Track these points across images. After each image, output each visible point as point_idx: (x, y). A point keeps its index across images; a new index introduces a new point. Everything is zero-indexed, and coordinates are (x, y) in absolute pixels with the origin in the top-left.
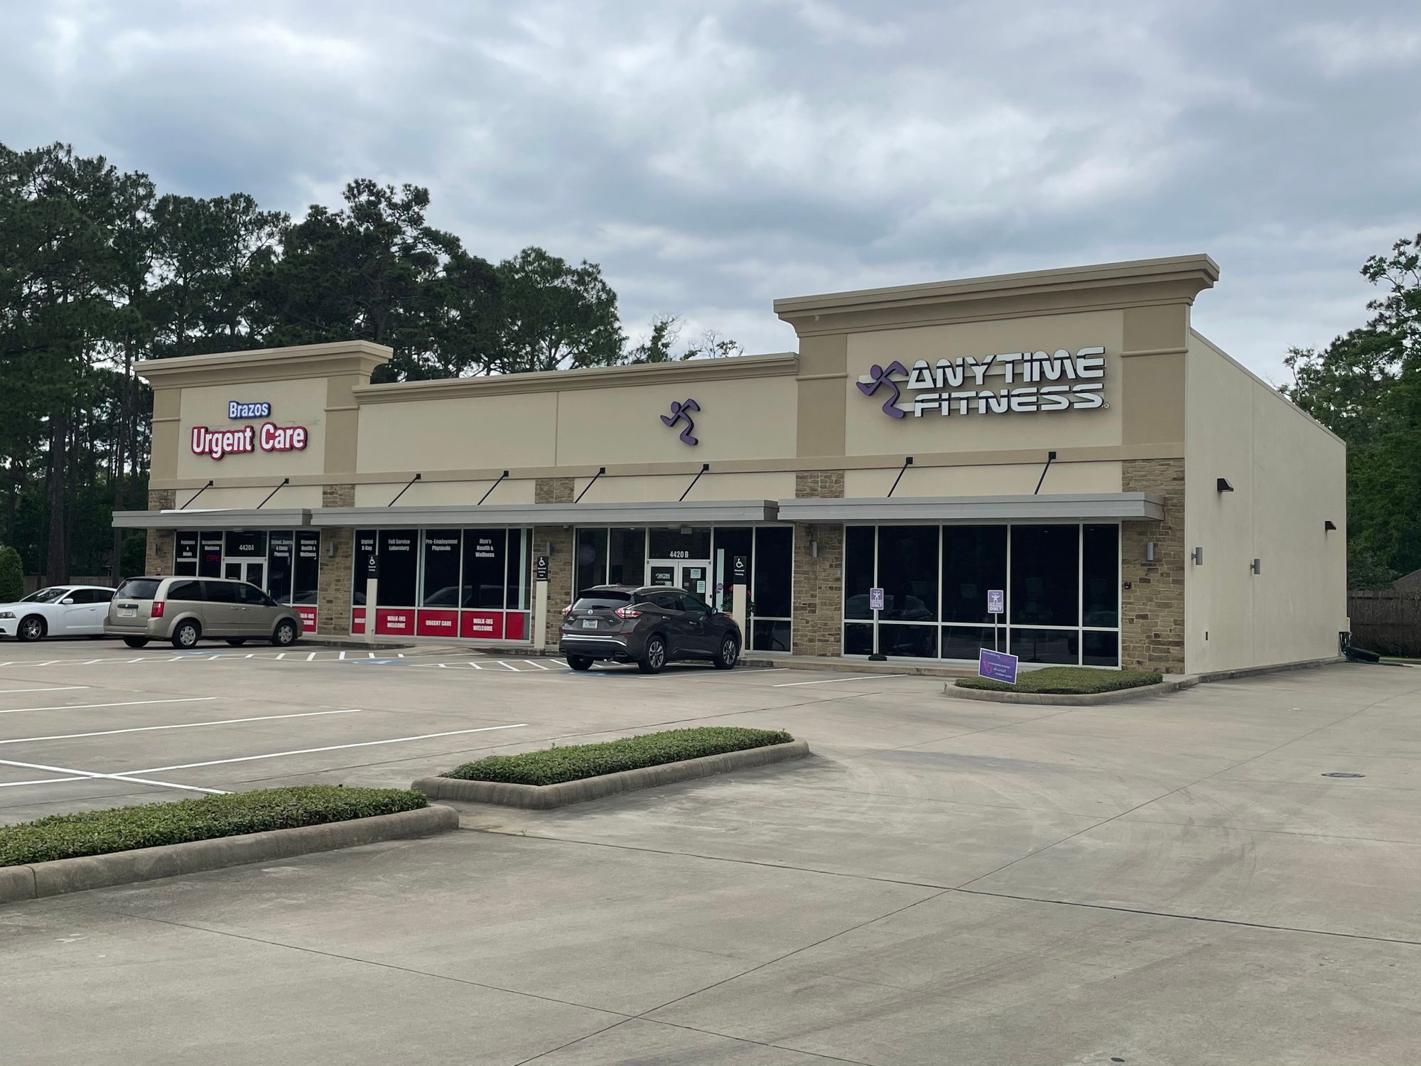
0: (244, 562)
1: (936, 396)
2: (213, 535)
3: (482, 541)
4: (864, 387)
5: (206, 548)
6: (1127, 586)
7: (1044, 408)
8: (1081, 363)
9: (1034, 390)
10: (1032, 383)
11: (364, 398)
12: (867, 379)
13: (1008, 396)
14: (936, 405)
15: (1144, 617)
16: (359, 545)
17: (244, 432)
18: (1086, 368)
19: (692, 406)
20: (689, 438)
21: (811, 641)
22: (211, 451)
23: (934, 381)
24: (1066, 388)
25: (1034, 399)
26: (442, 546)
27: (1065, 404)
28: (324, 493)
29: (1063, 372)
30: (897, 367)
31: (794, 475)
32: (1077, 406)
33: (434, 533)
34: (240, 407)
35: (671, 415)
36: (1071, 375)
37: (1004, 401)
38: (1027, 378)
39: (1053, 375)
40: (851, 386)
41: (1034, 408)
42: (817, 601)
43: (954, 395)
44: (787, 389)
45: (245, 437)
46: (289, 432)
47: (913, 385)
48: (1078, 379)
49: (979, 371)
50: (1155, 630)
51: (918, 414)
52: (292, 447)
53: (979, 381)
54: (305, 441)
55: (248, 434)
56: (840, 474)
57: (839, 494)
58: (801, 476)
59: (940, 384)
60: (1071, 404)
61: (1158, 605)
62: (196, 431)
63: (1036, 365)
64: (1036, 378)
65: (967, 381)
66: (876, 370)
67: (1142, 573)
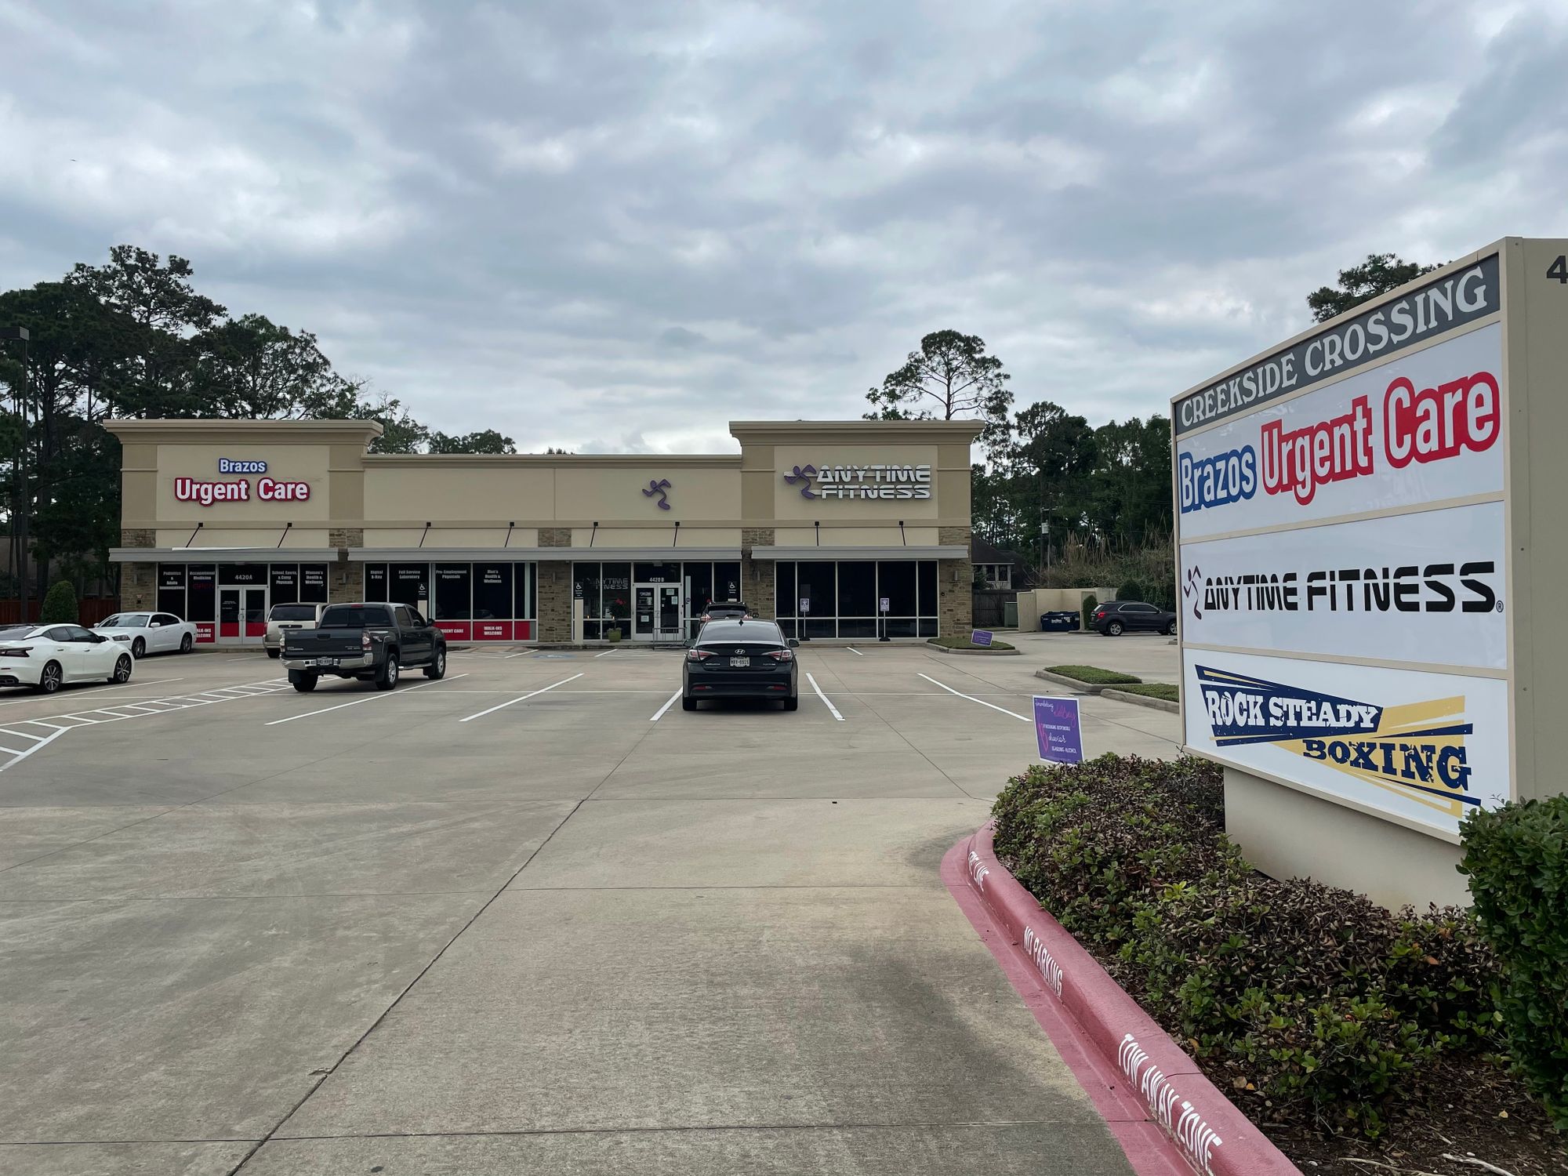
0: (243, 589)
1: (835, 487)
3: (489, 571)
4: (789, 480)
5: (195, 578)
6: (942, 594)
7: (898, 497)
8: (919, 473)
9: (893, 486)
10: (891, 483)
12: (790, 474)
13: (879, 489)
14: (835, 492)
15: (952, 610)
16: (368, 575)
17: (238, 484)
18: (921, 476)
19: (665, 483)
20: (664, 505)
22: (199, 498)
23: (834, 478)
24: (911, 486)
25: (892, 492)
26: (449, 575)
27: (910, 495)
28: (330, 535)
29: (909, 477)
30: (809, 468)
31: (740, 531)
32: (916, 496)
33: (442, 566)
34: (232, 464)
35: (649, 489)
36: (913, 480)
37: (876, 492)
38: (888, 480)
39: (903, 479)
40: (778, 478)
41: (893, 497)
42: (758, 607)
43: (846, 487)
44: (735, 476)
45: (239, 489)
46: (291, 486)
48: (917, 482)
49: (861, 474)
50: (959, 617)
51: (824, 496)
52: (294, 498)
53: (861, 479)
54: (308, 494)
55: (243, 486)
56: (772, 530)
57: (772, 543)
58: (746, 531)
60: (913, 495)
61: (959, 604)
62: (179, 482)
63: (894, 472)
64: (894, 480)
65: (855, 478)
66: (796, 469)
67: (949, 587)
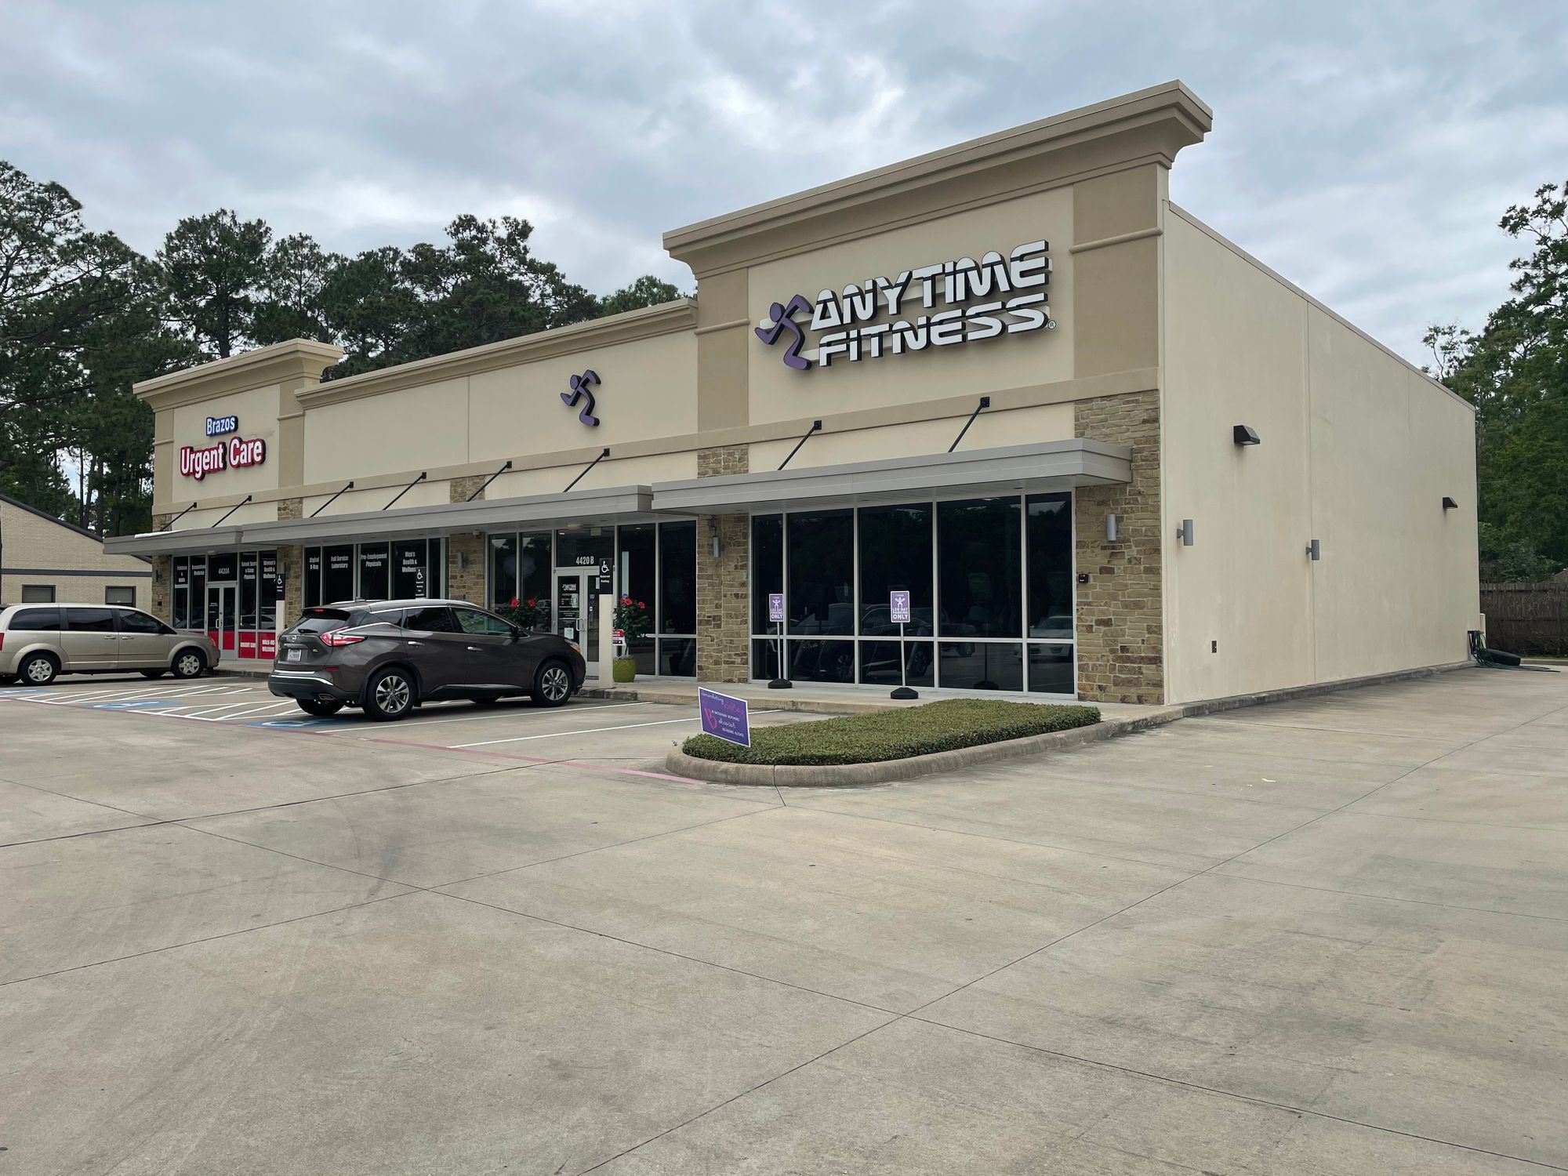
0: (221, 586)
1: (843, 335)
2: (198, 560)
3: (407, 554)
4: (764, 334)
5: (196, 573)
6: (1084, 579)
9: (958, 313)
10: (956, 304)
11: (310, 402)
12: (767, 323)
13: (928, 325)
14: (843, 347)
15: (1107, 623)
16: (308, 564)
17: (217, 448)
18: (1023, 274)
19: (592, 378)
20: (591, 419)
21: (716, 663)
22: (195, 472)
23: (841, 315)
24: (998, 305)
25: (958, 326)
26: (374, 561)
27: (996, 327)
28: (279, 509)
30: (801, 304)
31: (695, 455)
32: (1012, 329)
33: (368, 549)
34: (214, 423)
35: (570, 391)
36: (1004, 286)
37: (922, 332)
38: (949, 298)
39: (980, 289)
40: (752, 335)
41: (958, 338)
42: (722, 612)
44: (686, 347)
45: (218, 454)
46: (251, 445)
47: (817, 323)
48: (1013, 291)
49: (892, 295)
50: (1122, 641)
51: (823, 362)
52: (253, 462)
53: (893, 309)
54: (263, 454)
55: (221, 451)
56: (743, 449)
57: (743, 469)
58: (705, 455)
59: (847, 319)
60: (1004, 328)
61: (1126, 605)
62: (183, 451)
63: (961, 277)
64: (961, 296)
66: (776, 310)
67: (1102, 559)
